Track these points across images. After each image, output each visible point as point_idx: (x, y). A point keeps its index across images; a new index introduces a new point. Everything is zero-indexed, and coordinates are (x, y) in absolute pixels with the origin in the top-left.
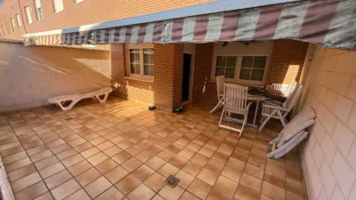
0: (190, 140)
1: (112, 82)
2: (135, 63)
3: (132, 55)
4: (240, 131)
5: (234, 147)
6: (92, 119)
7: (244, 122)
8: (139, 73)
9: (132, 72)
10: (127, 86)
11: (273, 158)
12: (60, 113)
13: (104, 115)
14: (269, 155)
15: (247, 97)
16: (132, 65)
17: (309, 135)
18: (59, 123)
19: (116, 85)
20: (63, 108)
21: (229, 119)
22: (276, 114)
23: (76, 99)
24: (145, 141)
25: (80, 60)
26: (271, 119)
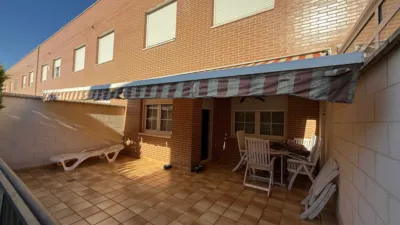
0: (213, 202)
1: (125, 138)
2: (151, 119)
3: (149, 111)
4: (268, 190)
5: (263, 208)
6: (98, 180)
7: (271, 180)
8: (155, 128)
9: (148, 128)
10: (141, 143)
11: (307, 219)
12: (61, 173)
13: (114, 175)
14: (303, 216)
15: (270, 152)
16: (147, 121)
17: (337, 188)
18: (60, 185)
19: (128, 142)
20: (66, 168)
21: (254, 176)
22: (303, 170)
23: (82, 157)
24: (162, 203)
25: (94, 116)
26: (299, 175)
